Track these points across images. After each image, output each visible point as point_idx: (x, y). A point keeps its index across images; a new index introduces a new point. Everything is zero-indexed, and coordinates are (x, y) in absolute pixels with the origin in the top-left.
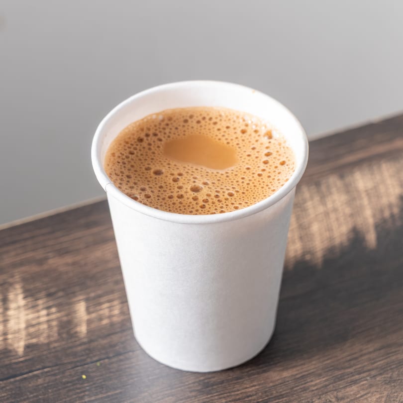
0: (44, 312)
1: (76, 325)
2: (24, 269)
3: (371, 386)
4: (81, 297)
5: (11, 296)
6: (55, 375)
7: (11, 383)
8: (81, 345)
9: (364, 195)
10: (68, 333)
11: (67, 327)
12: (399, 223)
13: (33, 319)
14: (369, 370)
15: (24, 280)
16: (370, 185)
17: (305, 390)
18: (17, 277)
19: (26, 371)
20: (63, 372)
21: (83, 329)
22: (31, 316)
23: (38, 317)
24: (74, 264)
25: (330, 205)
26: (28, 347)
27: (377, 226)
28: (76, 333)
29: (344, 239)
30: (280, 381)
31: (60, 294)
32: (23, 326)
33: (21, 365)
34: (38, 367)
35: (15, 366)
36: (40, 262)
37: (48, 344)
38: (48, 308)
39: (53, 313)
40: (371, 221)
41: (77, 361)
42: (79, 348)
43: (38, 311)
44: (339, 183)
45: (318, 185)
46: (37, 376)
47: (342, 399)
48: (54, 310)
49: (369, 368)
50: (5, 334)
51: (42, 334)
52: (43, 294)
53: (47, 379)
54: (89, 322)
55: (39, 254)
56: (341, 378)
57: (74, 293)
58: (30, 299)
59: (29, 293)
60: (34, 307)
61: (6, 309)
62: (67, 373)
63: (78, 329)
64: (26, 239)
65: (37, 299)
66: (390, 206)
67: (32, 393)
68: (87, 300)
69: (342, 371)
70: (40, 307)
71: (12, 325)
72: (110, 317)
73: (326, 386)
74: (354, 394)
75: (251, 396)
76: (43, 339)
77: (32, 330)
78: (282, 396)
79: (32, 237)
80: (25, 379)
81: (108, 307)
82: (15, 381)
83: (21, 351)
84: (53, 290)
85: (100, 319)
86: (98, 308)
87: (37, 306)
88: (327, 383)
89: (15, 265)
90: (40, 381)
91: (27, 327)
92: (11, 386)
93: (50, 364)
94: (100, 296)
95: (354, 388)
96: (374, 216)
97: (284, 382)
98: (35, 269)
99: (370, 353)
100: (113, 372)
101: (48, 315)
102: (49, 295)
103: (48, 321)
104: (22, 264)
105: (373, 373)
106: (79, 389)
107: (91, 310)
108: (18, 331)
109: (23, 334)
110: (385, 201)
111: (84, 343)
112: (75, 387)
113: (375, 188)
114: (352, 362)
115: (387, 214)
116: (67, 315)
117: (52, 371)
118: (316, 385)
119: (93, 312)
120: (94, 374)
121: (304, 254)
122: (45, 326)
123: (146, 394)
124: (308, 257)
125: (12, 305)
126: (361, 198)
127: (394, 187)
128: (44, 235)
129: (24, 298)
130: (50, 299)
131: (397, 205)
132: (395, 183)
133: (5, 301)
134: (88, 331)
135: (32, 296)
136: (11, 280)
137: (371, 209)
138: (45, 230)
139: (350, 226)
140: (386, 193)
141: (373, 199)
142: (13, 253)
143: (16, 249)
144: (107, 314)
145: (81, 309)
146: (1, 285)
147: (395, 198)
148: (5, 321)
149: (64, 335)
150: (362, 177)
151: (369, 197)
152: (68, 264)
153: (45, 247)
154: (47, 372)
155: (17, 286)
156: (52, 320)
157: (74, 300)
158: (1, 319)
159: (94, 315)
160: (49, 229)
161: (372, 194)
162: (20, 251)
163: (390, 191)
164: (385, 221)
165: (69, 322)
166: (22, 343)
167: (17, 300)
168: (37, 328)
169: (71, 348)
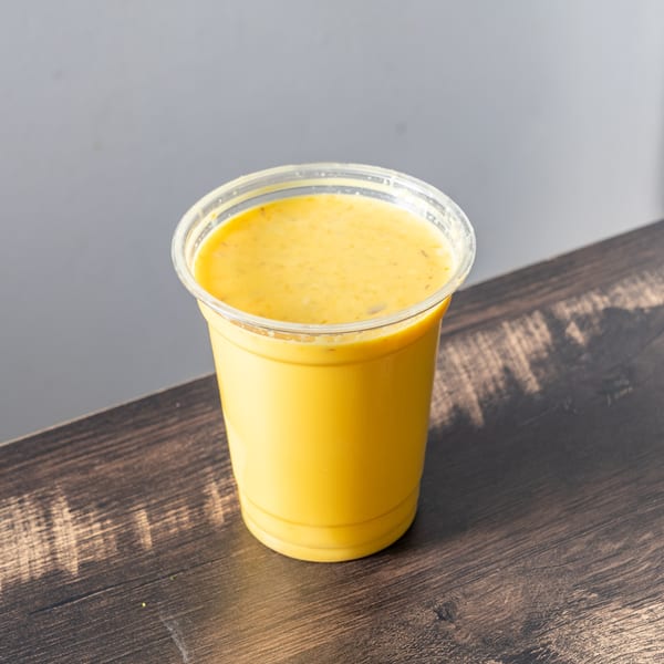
0: (98, 525)
1: (139, 537)
2: (65, 479)
3: (502, 578)
4: (140, 506)
5: (55, 510)
6: (121, 594)
7: (67, 608)
8: (147, 558)
9: (462, 371)
10: (130, 546)
11: (128, 539)
12: (506, 398)
13: (86, 533)
14: (497, 561)
15: (68, 491)
16: (466, 358)
17: (424, 588)
18: (59, 489)
19: (85, 592)
20: (130, 591)
21: (148, 540)
22: (81, 531)
23: (91, 531)
24: (126, 469)
26: (82, 566)
27: (481, 403)
28: (140, 545)
29: (446, 418)
30: (394, 581)
31: (114, 503)
32: (74, 542)
33: (77, 586)
34: (99, 587)
35: (69, 588)
36: (85, 470)
37: (107, 561)
38: (102, 520)
39: (108, 526)
40: (474, 397)
41: (146, 577)
42: (146, 562)
43: (90, 525)
46: (99, 598)
47: (471, 594)
48: (109, 522)
49: (498, 558)
50: (53, 553)
51: (98, 549)
52: (93, 504)
53: (112, 601)
54: (153, 533)
55: (82, 461)
56: (466, 572)
57: (131, 501)
58: (77, 512)
59: (75, 506)
60: (83, 520)
61: (51, 525)
62: (135, 592)
63: (142, 541)
64: (64, 445)
65: (87, 512)
66: (494, 380)
67: (94, 617)
68: (147, 508)
69: (467, 564)
70: (92, 520)
71: (59, 542)
72: (178, 525)
73: (450, 582)
74: (484, 588)
75: (361, 600)
76: (100, 556)
77: (85, 546)
78: (399, 597)
79: (71, 443)
80: (84, 601)
81: (175, 514)
82: (73, 605)
83: (75, 570)
84: (104, 500)
85: (168, 528)
86: (163, 516)
87: (88, 518)
88: (449, 579)
89: (54, 476)
90: (103, 603)
91: (79, 544)
92: (68, 612)
93: (113, 583)
94: (163, 503)
95: (484, 582)
96: (477, 392)
97: (398, 582)
99: (495, 542)
100: (191, 586)
101: (102, 528)
102: (101, 506)
103: (103, 535)
104: (62, 474)
105: (503, 563)
107: (154, 518)
108: (69, 548)
109: (75, 550)
110: (486, 374)
111: (151, 556)
113: (473, 361)
114: (476, 554)
115: (491, 388)
116: (127, 526)
117: (117, 590)
118: (436, 583)
119: (157, 521)
120: (168, 590)
122: (101, 541)
123: (235, 607)
125: (58, 521)
126: (459, 374)
127: (496, 359)
128: (84, 439)
129: (70, 511)
130: (102, 510)
131: (502, 379)
132: (497, 355)
133: (48, 516)
134: (155, 543)
135: (80, 508)
136: (52, 493)
137: (473, 384)
138: (85, 435)
139: (451, 404)
140: (488, 366)
141: (473, 374)
142: (50, 462)
143: (52, 458)
144: (174, 522)
145: (142, 518)
146: (40, 499)
147: (500, 370)
148: (52, 539)
149: (125, 550)
150: (457, 350)
151: (468, 371)
152: (118, 469)
153: (87, 453)
154: (109, 592)
155: (61, 499)
156: (109, 533)
157: (131, 509)
158: (45, 537)
159: (158, 524)
160: (91, 433)
161: (470, 368)
162: (57, 460)
163: (492, 363)
164: (491, 397)
165: (130, 534)
166: (75, 562)
167: (63, 514)
168: (91, 544)
169: (136, 563)
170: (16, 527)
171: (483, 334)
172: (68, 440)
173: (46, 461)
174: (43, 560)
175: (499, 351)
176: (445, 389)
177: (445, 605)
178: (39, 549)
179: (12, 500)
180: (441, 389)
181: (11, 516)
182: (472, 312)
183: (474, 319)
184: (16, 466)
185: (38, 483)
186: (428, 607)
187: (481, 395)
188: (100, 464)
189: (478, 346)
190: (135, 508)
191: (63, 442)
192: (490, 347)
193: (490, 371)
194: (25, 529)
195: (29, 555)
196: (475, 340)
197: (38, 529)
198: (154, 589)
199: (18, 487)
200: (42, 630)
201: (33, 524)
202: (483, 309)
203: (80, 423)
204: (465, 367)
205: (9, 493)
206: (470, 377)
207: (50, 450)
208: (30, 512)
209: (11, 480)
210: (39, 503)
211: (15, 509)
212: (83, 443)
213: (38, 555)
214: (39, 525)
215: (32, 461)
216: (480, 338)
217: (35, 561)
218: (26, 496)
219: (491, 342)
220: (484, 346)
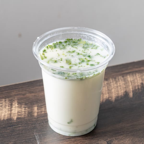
0: (24, 109)
1: (34, 113)
2: (18, 96)
3: (127, 136)
4: (36, 105)
5: (13, 104)
6: (25, 127)
7: (11, 128)
8: (34, 119)
9: (130, 82)
10: (31, 115)
12: (140, 91)
13: (20, 110)
15: (18, 99)
16: (132, 79)
18: (16, 99)
19: (16, 125)
21: (36, 114)
22: (19, 110)
23: (22, 110)
24: (34, 96)
25: (118, 84)
26: (17, 118)
27: (133, 91)
28: (33, 115)
29: (122, 94)
31: (29, 104)
32: (16, 112)
33: (15, 123)
34: (20, 124)
35: (13, 123)
36: (24, 95)
37: (24, 118)
38: (25, 108)
39: (26, 109)
40: (131, 90)
41: (33, 123)
42: (34, 120)
43: (22, 108)
44: (122, 78)
45: (115, 78)
46: (20, 126)
47: (118, 139)
48: (27, 108)
50: (11, 114)
51: (22, 115)
52: (24, 104)
53: (23, 128)
54: (38, 113)
55: (23, 93)
57: (34, 104)
58: (19, 105)
59: (19, 103)
60: (20, 107)
61: (12, 107)
62: (29, 126)
63: (34, 114)
64: (20, 88)
65: (22, 105)
66: (138, 86)
68: (38, 106)
70: (23, 107)
71: (13, 112)
74: (121, 138)
76: (22, 116)
77: (19, 113)
79: (22, 88)
80: (16, 127)
81: (44, 109)
82: (13, 128)
83: (15, 119)
84: (27, 103)
85: (42, 112)
86: (41, 109)
87: (22, 107)
89: (15, 95)
90: (21, 128)
91: (18, 113)
92: (11, 129)
93: (24, 123)
94: (42, 105)
96: (132, 88)
98: (22, 96)
100: (44, 127)
101: (25, 110)
102: (26, 104)
103: (25, 111)
104: (18, 95)
105: (128, 132)
106: (33, 131)
107: (39, 109)
108: (15, 114)
109: (16, 114)
110: (136, 84)
111: (36, 118)
112: (32, 130)
113: (134, 80)
115: (137, 88)
116: (31, 110)
117: (25, 125)
119: (39, 110)
120: (38, 127)
121: (109, 98)
122: (24, 113)
123: (54, 134)
124: (110, 99)
125: (14, 106)
126: (129, 83)
127: (140, 81)
128: (25, 87)
129: (18, 104)
130: (26, 105)
131: (140, 86)
132: (141, 79)
133: (11, 105)
134: (37, 115)
135: (20, 104)
136: (14, 99)
137: (132, 86)
138: (26, 86)
139: (125, 91)
140: (137, 82)
141: (133, 84)
142: (15, 92)
143: (16, 91)
144: (44, 111)
145: (36, 109)
146: (11, 100)
147: (140, 84)
148: (11, 111)
149: (29, 116)
150: (130, 77)
151: (131, 83)
152: (32, 96)
153: (25, 91)
154: (23, 126)
155: (16, 101)
156: (26, 111)
157: (33, 106)
158: (10, 110)
159: (39, 111)
160: (27, 86)
161: (132, 82)
162: (17, 91)
163: (139, 81)
164: (136, 90)
165: (31, 112)
166: (16, 117)
167: (15, 105)
168: (21, 113)
169: (31, 119)
170: (3, 106)
171: (138, 73)
172: (21, 87)
173: (14, 91)
174: (8, 115)
175: (141, 78)
176: (124, 86)
177: (110, 141)
178: (7, 113)
179: (3, 100)
180: (123, 86)
181: (2, 104)
182: (137, 68)
183: (137, 69)
184: (6, 91)
185: (11, 96)
186: (105, 141)
187: (134, 89)
188: (28, 94)
189: (136, 76)
190: (34, 106)
191: (20, 87)
192: (139, 77)
193: (138, 83)
194: (5, 107)
195: (4, 114)
196: (136, 75)
197: (8, 108)
198: (34, 126)
199: (6, 97)
200: (3, 133)
201: (7, 106)
202: (140, 67)
203: (25, 83)
204: (131, 81)
205: (3, 98)
206: (132, 84)
207: (16, 89)
208: (7, 103)
209: (4, 95)
210: (10, 101)
211: (4, 102)
212: (25, 88)
213: (7, 114)
214: (9, 107)
215: (11, 91)
216: (137, 75)
217: (6, 115)
218: (7, 99)
219: (140, 76)
220: (138, 77)
